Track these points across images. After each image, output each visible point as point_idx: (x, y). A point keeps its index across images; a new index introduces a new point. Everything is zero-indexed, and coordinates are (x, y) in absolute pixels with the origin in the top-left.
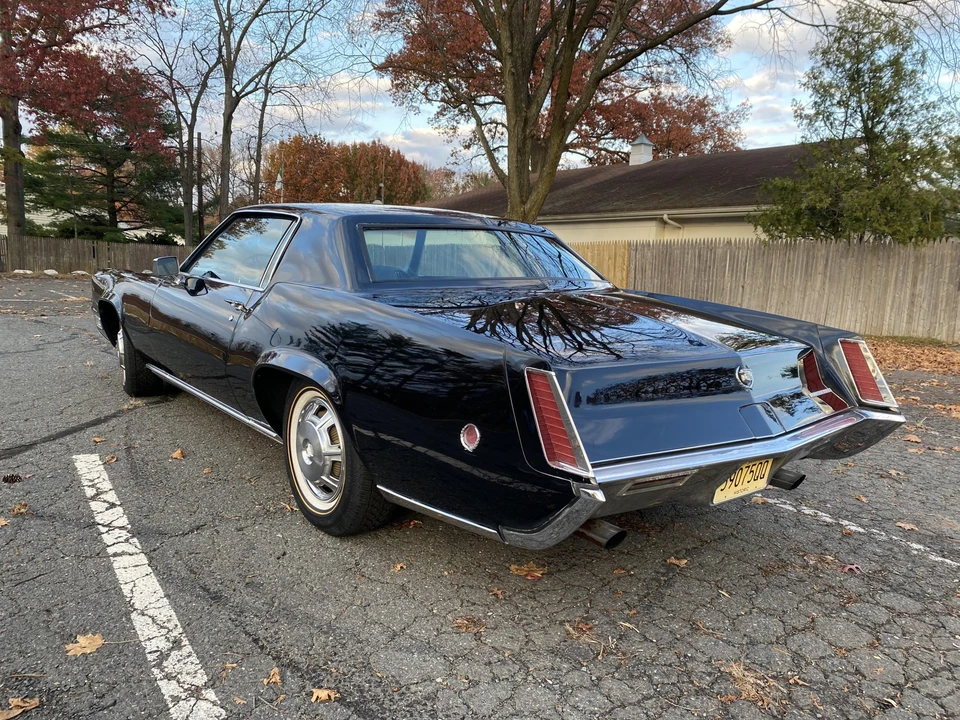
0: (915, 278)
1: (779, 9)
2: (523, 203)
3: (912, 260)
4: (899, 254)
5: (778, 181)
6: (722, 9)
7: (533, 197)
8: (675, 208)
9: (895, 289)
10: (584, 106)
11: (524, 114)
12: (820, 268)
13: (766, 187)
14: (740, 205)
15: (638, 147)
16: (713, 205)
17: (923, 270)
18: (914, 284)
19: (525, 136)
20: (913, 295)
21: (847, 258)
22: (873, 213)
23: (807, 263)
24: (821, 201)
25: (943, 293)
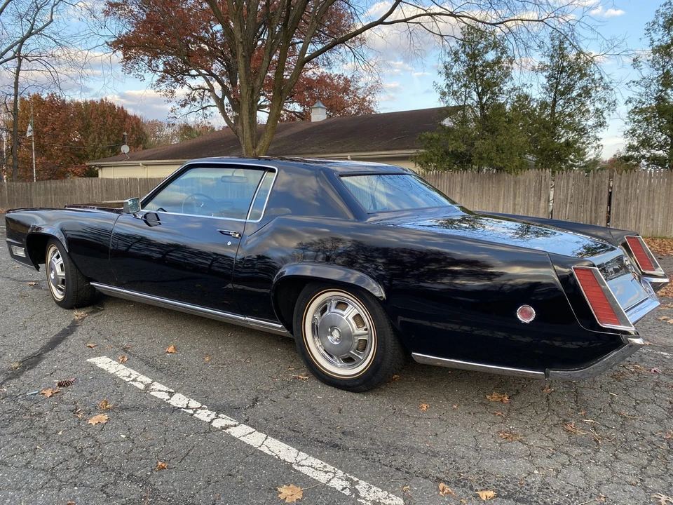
0: (515, 194)
1: (420, 23)
2: (254, 147)
3: (513, 183)
4: (505, 179)
5: (428, 134)
6: (385, 21)
7: (261, 143)
8: (355, 151)
9: (504, 201)
10: (294, 81)
11: (251, 85)
12: (458, 190)
13: (420, 138)
14: (397, 149)
15: (317, 109)
16: (380, 150)
17: (519, 189)
18: (515, 198)
19: (253, 101)
20: (514, 204)
21: (474, 183)
22: (493, 154)
23: (450, 187)
24: (460, 147)
25: (531, 203)
